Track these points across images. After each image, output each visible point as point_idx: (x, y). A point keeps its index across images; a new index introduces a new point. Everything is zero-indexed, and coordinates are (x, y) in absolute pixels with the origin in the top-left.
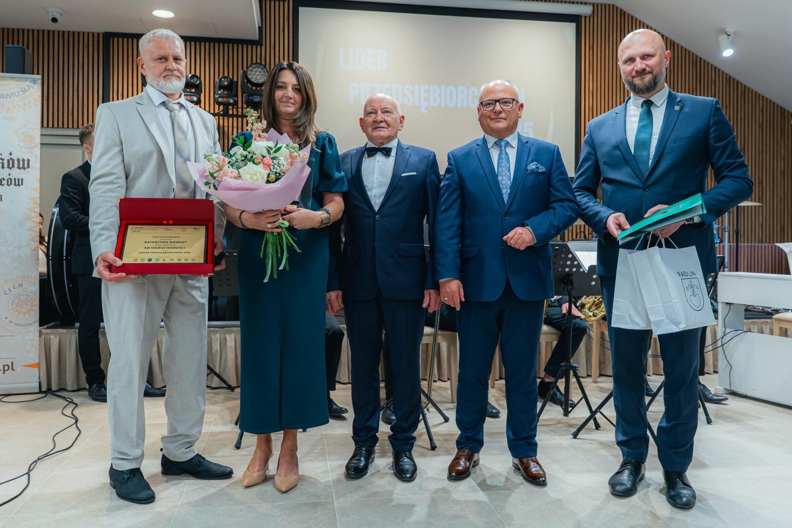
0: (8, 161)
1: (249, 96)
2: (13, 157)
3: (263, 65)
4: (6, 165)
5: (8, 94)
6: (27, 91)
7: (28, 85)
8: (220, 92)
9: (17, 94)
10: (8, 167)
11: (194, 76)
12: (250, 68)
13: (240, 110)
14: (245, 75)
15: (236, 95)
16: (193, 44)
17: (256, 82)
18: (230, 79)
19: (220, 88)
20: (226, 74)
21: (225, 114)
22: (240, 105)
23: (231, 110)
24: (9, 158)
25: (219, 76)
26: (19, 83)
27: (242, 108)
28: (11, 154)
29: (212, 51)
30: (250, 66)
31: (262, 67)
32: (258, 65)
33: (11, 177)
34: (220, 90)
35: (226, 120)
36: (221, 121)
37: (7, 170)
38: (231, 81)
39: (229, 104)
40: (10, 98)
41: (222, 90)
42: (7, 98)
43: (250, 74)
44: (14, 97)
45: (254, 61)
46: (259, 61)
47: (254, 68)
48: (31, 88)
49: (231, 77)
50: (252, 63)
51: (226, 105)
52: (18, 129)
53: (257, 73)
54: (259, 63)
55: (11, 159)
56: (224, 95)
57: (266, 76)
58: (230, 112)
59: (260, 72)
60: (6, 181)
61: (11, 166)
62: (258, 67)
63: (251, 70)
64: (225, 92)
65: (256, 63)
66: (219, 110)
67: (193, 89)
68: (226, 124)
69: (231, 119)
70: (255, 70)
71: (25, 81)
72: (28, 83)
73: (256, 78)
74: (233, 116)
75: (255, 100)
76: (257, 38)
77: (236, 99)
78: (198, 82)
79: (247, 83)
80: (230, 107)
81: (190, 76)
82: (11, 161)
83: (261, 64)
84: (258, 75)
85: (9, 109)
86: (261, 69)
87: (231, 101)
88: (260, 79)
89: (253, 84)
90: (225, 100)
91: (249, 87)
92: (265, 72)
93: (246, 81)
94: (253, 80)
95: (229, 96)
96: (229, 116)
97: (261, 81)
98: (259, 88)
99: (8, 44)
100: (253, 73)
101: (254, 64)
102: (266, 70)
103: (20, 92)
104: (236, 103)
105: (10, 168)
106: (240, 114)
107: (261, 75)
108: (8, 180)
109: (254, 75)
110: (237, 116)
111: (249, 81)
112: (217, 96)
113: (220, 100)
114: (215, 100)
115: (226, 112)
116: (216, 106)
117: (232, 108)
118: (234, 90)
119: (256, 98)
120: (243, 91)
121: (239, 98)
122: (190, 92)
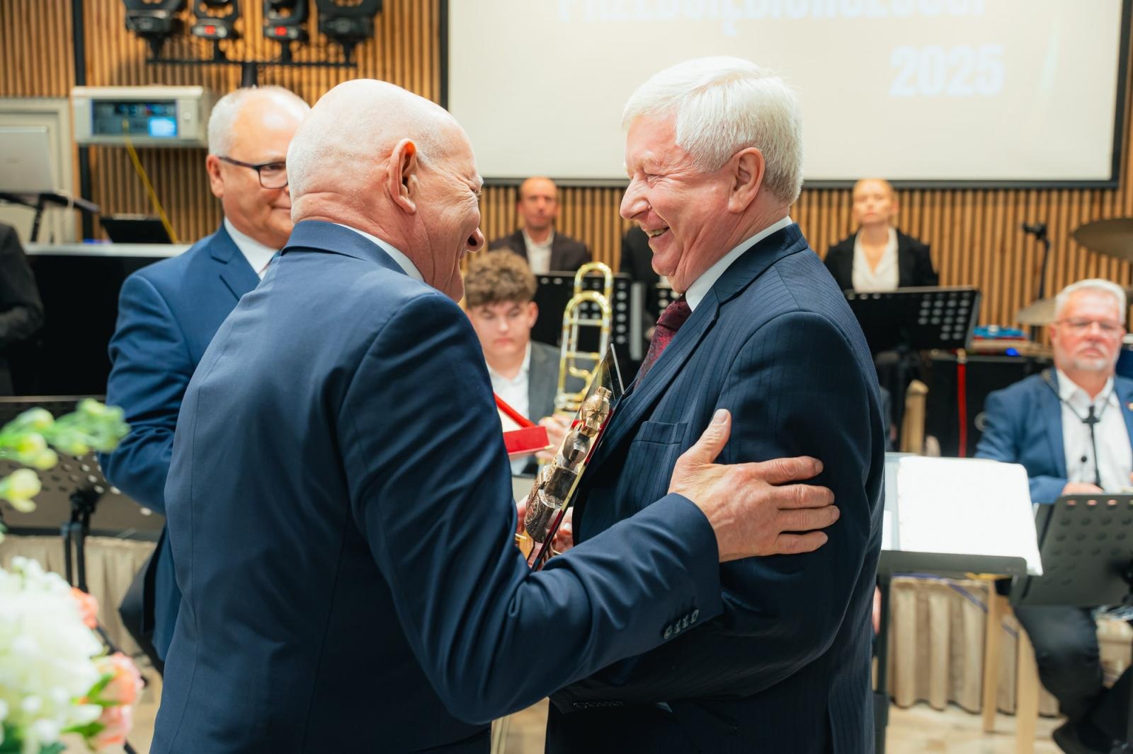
1: (329, 21)
8: (271, 15)
15: (305, 18)
22: (313, 40)
34: (272, 10)
39: (292, 40)
41: (277, 11)
51: (285, 42)
56: (281, 22)
58: (296, 57)
64: (283, 15)
66: (275, 52)
68: (305, 79)
74: (309, 64)
75: (341, 29)
77: (303, 27)
80: (297, 46)
87: (293, 33)
90: (282, 32)
95: (286, 25)
98: (350, 4)
104: (304, 38)
110: (319, 64)
112: (267, 24)
113: (271, 32)
114: (265, 35)
115: (286, 59)
116: (268, 44)
117: (299, 49)
118: (299, 9)
119: (343, 26)
120: (319, 11)
121: (312, 26)
122: (216, 18)
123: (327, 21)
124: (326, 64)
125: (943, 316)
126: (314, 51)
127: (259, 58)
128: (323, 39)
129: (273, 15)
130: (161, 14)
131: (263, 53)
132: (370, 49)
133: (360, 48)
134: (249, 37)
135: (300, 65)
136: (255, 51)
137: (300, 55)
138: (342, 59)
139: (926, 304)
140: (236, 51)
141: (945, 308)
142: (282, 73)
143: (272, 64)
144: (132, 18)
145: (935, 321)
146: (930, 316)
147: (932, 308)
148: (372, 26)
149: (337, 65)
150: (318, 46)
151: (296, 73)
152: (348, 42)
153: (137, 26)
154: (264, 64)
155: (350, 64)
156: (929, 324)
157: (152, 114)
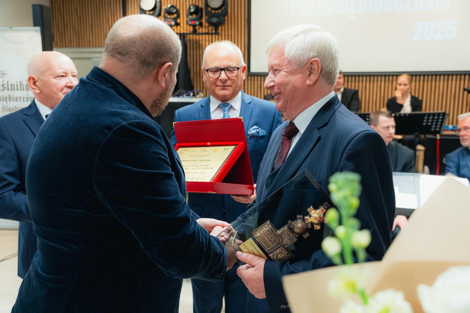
6: (33, 39)
7: (33, 35)
11: (172, 6)
14: (207, 2)
15: (201, 18)
17: (214, 7)
19: (191, 14)
20: (194, 3)
22: (204, 25)
25: (189, 5)
26: (28, 33)
37: (25, 92)
38: (198, 7)
39: (196, 26)
43: (210, 1)
44: (26, 43)
48: (35, 36)
49: (197, 4)
51: (194, 26)
56: (193, 19)
57: (221, 1)
58: (198, 31)
64: (194, 16)
67: (173, 16)
68: (201, 38)
71: (31, 32)
72: (33, 33)
73: (214, 4)
74: (202, 34)
77: (201, 21)
78: (175, 10)
79: (208, 8)
81: (169, 7)
84: (215, 1)
87: (197, 23)
88: (217, 4)
89: (212, 9)
90: (193, 23)
91: (209, 11)
94: (212, 6)
95: (196, 20)
96: (197, 34)
97: (218, 6)
98: (217, 12)
103: (29, 39)
104: (201, 25)
107: (218, 2)
109: (213, 1)
110: (206, 34)
111: (210, 7)
112: (189, 20)
113: (190, 23)
114: (187, 23)
115: (195, 32)
116: (188, 27)
117: (199, 28)
118: (199, 14)
119: (214, 20)
120: (206, 15)
121: (204, 20)
122: (171, 18)
123: (209, 19)
124: (208, 33)
125: (432, 122)
126: (204, 29)
127: (185, 32)
128: (207, 25)
129: (190, 17)
131: (187, 30)
132: (223, 28)
133: (220, 28)
134: (182, 25)
135: (199, 34)
136: (184, 29)
137: (199, 31)
138: (214, 32)
139: (426, 118)
140: (177, 30)
141: (433, 119)
142: (193, 37)
143: (189, 34)
145: (429, 124)
146: (427, 122)
147: (428, 119)
148: (224, 20)
149: (212, 34)
150: (205, 27)
151: (198, 37)
152: (216, 26)
154: (187, 34)
155: (216, 33)
156: (427, 125)
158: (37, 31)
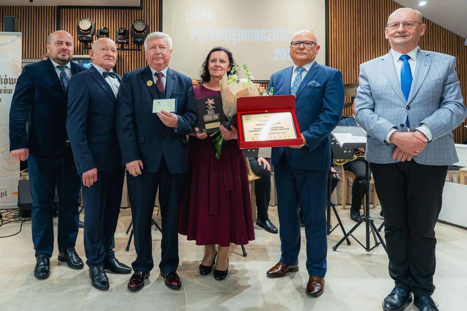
0: (5, 80)
1: (135, 38)
2: (7, 77)
3: (143, 21)
4: (3, 82)
5: (4, 43)
6: (15, 41)
7: (15, 38)
8: (119, 36)
9: (9, 43)
10: (5, 83)
11: (105, 28)
12: (135, 23)
13: (130, 46)
14: (133, 27)
15: (128, 38)
16: (104, 10)
17: (139, 30)
18: (124, 29)
19: (119, 34)
20: (122, 27)
21: (122, 49)
22: (130, 43)
23: (125, 46)
24: (5, 78)
25: (119, 28)
26: (10, 37)
27: (131, 45)
28: (6, 76)
29: (115, 13)
30: (136, 21)
31: (142, 22)
32: (140, 21)
33: (6, 88)
34: (119, 35)
35: (122, 52)
36: (120, 52)
38: (125, 30)
39: (124, 43)
40: (6, 45)
41: (120, 36)
42: (4, 45)
43: (135, 26)
44: (8, 45)
45: (138, 19)
46: (140, 19)
47: (138, 22)
48: (17, 40)
49: (125, 28)
50: (137, 20)
51: (122, 44)
52: (10, 62)
53: (139, 25)
54: (140, 20)
55: (6, 78)
56: (122, 38)
57: (144, 27)
58: (125, 48)
59: (141, 25)
60: (3, 91)
61: (6, 82)
62: (140, 22)
63: (136, 24)
64: (122, 37)
65: (139, 20)
66: (119, 46)
67: (104, 35)
68: (122, 54)
69: (125, 51)
70: (138, 23)
71: (13, 36)
72: (15, 37)
73: (139, 28)
74: (126, 50)
75: (138, 40)
76: (139, 5)
77: (128, 40)
78: (107, 31)
79: (134, 31)
80: (125, 45)
81: (103, 28)
82: (6, 80)
83: (141, 20)
84: (140, 26)
85: (5, 51)
86: (142, 23)
87: (125, 41)
88: (141, 28)
89: (137, 31)
90: (122, 41)
91: (135, 33)
92: (144, 24)
93: (133, 30)
94: (137, 29)
95: (124, 39)
96: (124, 50)
97: (142, 30)
98: (140, 34)
99: (5, 15)
100: (137, 25)
101: (138, 20)
102: (144, 23)
103: (11, 42)
104: (128, 42)
105: (5, 84)
106: (130, 48)
107: (142, 26)
108: (4, 90)
109: (138, 26)
110: (129, 50)
111: (135, 30)
112: (118, 39)
113: (119, 41)
118: (126, 35)
120: (132, 36)
121: (130, 40)
128: (132, 43)
130: (89, 36)
133: (141, 46)
138: (137, 48)
144: (80, 37)
149: (134, 50)
153: (82, 38)
155: (139, 50)
157: (84, 62)
158: (18, 35)
